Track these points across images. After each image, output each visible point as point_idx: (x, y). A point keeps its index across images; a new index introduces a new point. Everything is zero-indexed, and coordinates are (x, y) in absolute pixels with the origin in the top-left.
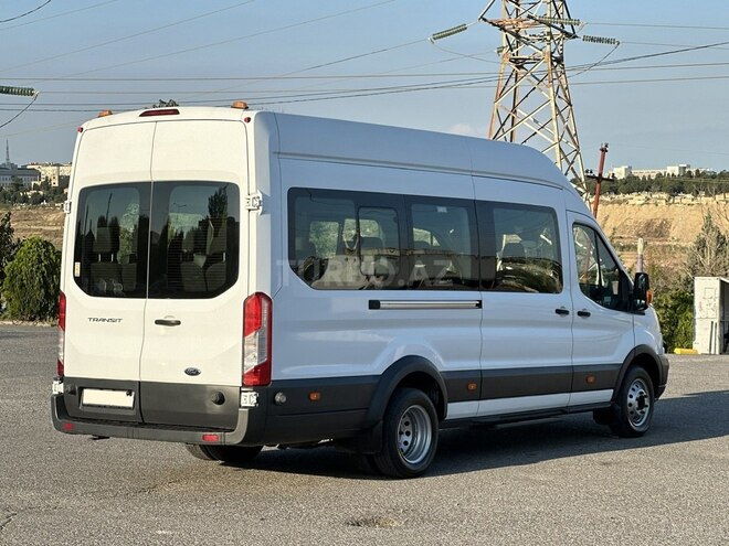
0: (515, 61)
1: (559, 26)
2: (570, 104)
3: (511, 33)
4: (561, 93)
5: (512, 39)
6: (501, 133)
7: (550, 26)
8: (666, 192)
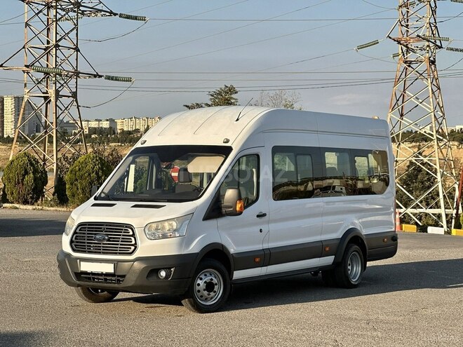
0: (406, 62)
1: (433, 41)
2: (439, 89)
3: (404, 45)
4: (434, 83)
5: (404, 49)
6: (396, 106)
7: (429, 41)
8: (457, 141)
